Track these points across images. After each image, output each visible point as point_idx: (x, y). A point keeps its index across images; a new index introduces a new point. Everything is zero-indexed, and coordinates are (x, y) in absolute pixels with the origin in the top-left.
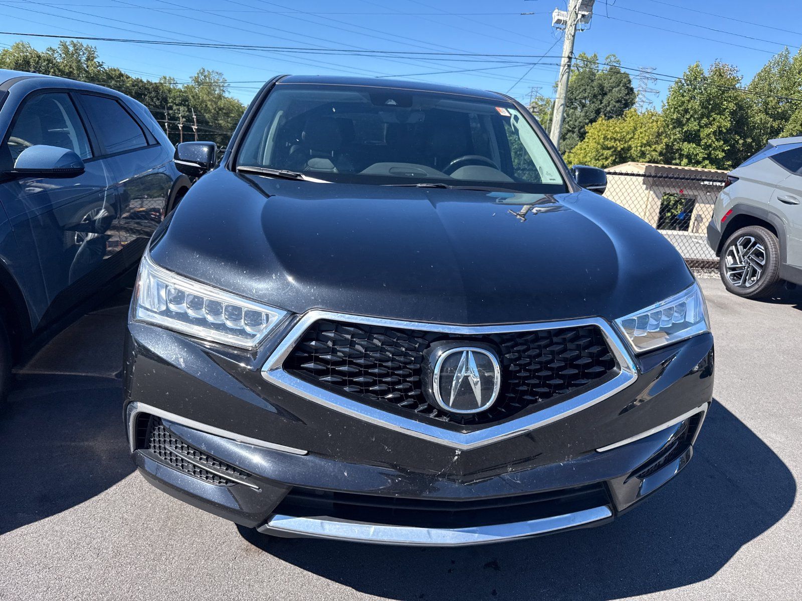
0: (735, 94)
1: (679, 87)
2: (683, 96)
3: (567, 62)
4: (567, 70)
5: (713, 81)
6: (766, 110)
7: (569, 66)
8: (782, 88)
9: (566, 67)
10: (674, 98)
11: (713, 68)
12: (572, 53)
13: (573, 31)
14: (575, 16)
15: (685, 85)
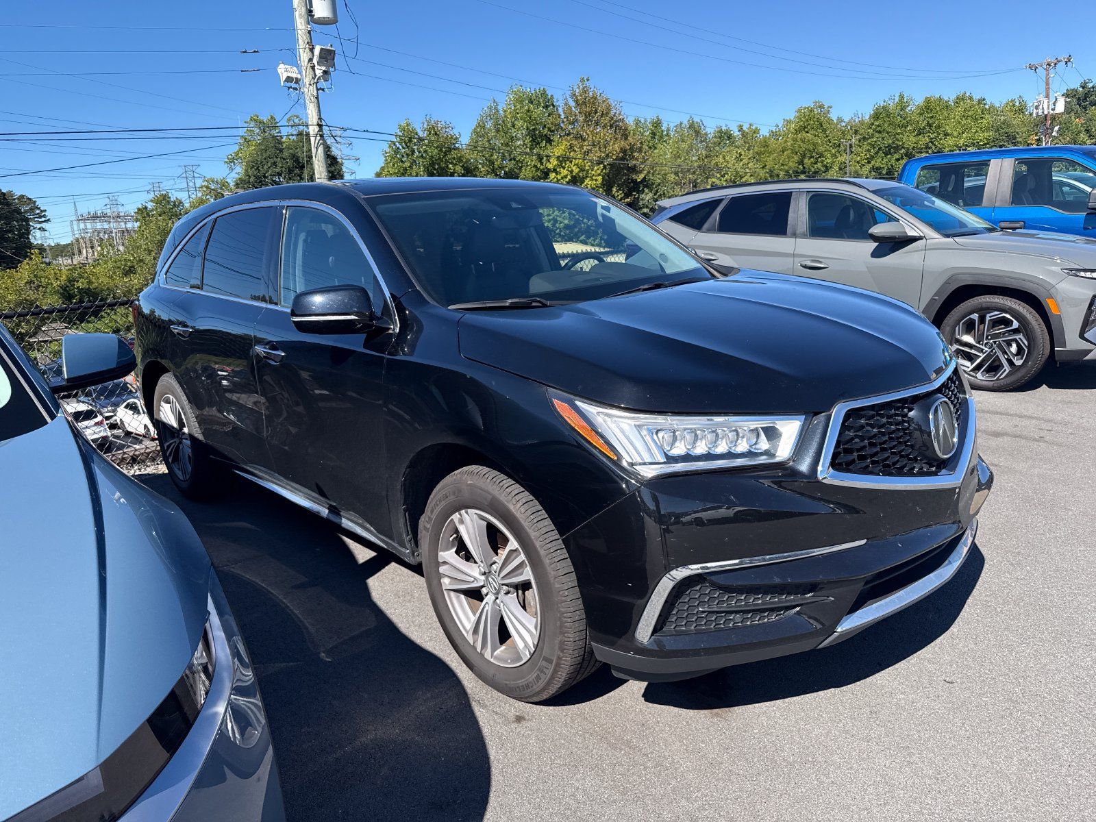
0: (459, 155)
1: (395, 152)
2: (402, 162)
3: (319, 131)
4: (321, 141)
5: (431, 142)
6: (493, 170)
7: (322, 136)
8: (502, 144)
9: (318, 138)
10: (394, 165)
11: (425, 126)
12: (320, 119)
13: (315, 92)
14: (312, 73)
15: (401, 148)
